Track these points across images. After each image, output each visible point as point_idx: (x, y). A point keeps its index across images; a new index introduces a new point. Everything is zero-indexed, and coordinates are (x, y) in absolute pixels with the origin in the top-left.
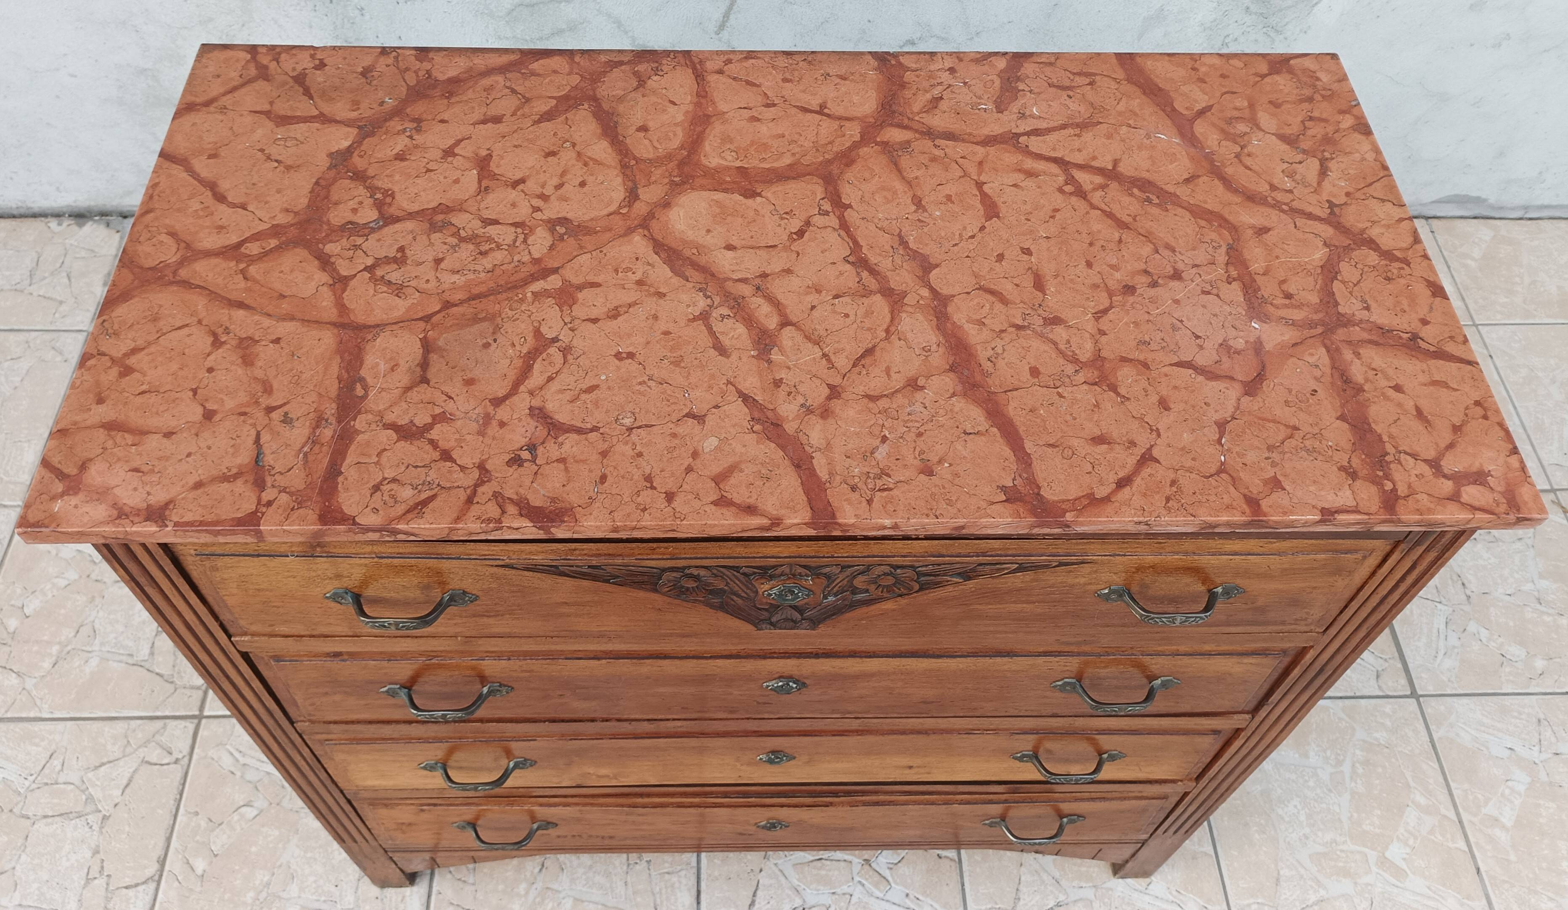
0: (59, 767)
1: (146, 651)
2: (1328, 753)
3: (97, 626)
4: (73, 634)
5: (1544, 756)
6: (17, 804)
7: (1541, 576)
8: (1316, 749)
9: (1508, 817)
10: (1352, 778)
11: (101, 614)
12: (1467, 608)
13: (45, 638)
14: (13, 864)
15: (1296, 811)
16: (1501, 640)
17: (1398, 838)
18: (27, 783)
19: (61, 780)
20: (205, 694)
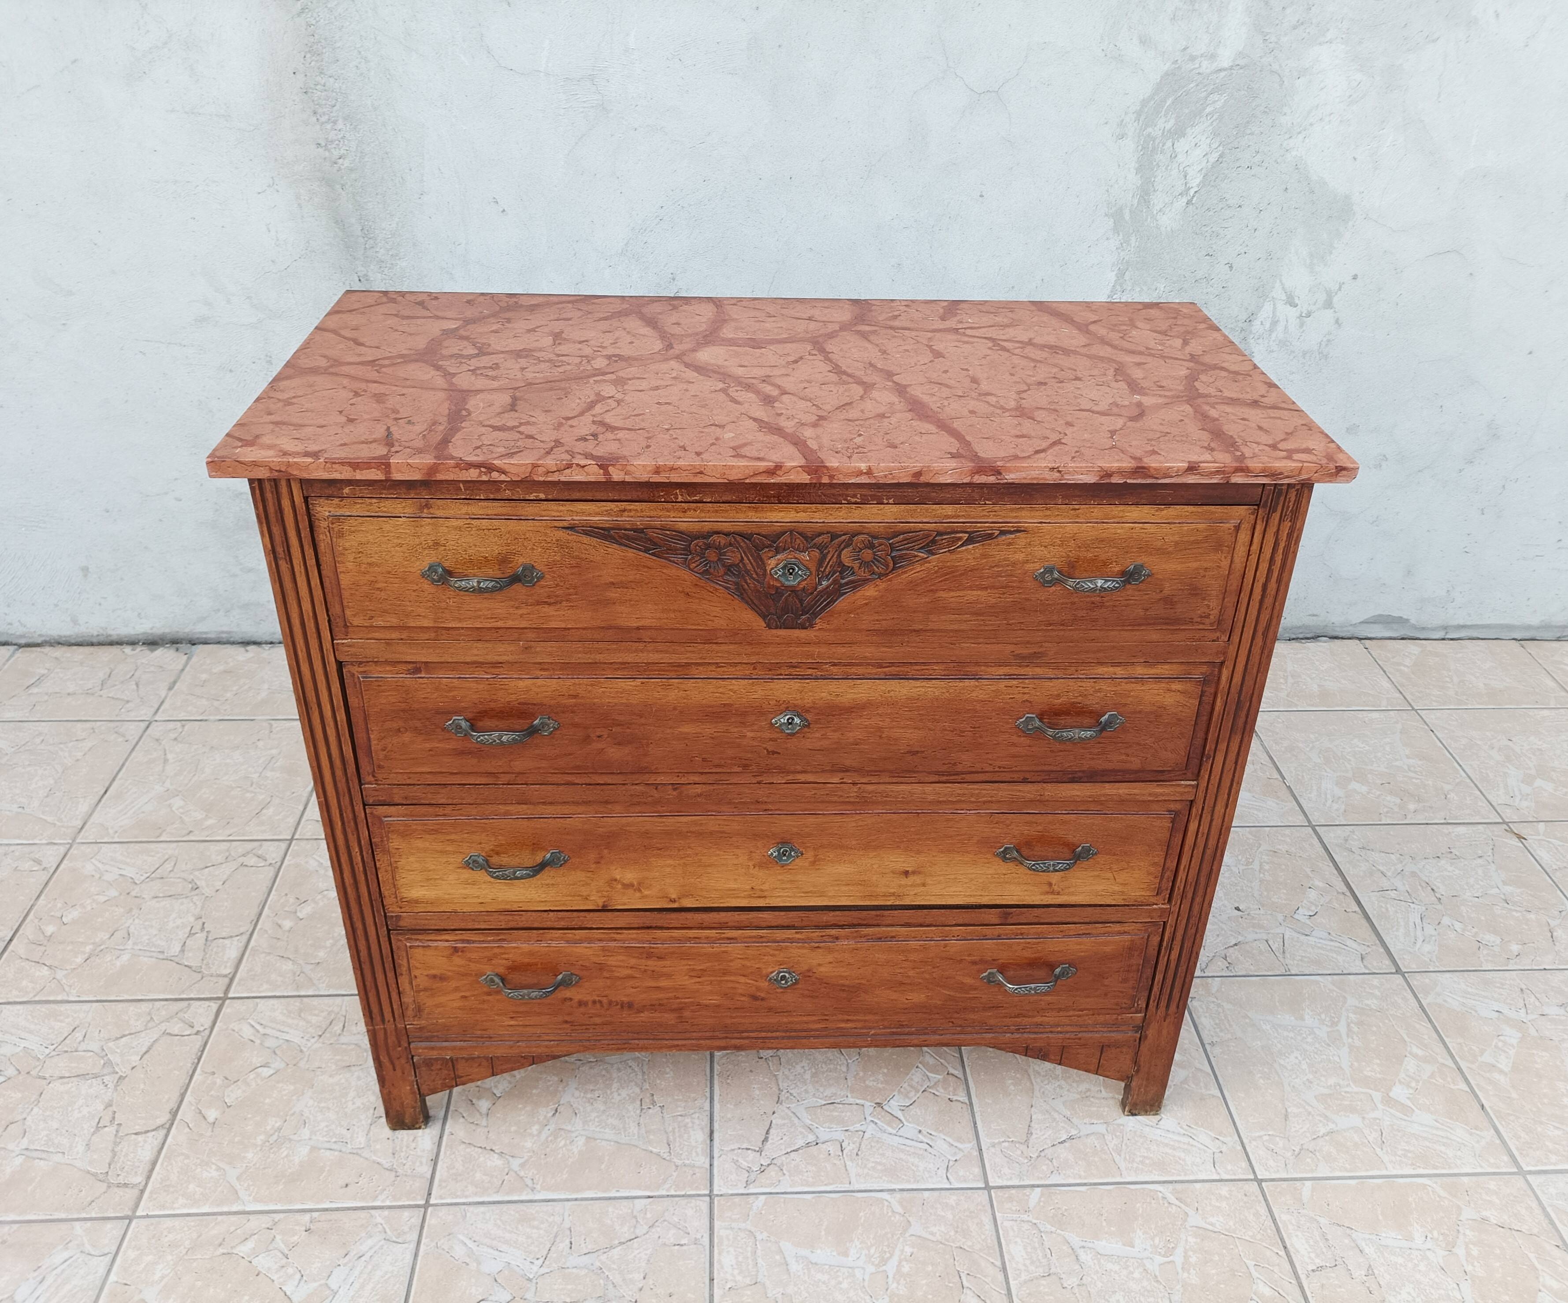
0: (81, 1038)
1: (176, 948)
2: (1323, 1016)
3: (132, 930)
4: (108, 936)
5: (1530, 1017)
6: (35, 1067)
7: (1505, 883)
8: (1311, 1013)
9: (1504, 1064)
10: (1348, 1036)
11: (137, 921)
12: (1439, 907)
13: (80, 940)
14: (24, 1116)
15: (1297, 1061)
16: (1475, 930)
17: (1400, 1082)
18: (47, 1051)
19: (79, 1049)
20: (232, 980)
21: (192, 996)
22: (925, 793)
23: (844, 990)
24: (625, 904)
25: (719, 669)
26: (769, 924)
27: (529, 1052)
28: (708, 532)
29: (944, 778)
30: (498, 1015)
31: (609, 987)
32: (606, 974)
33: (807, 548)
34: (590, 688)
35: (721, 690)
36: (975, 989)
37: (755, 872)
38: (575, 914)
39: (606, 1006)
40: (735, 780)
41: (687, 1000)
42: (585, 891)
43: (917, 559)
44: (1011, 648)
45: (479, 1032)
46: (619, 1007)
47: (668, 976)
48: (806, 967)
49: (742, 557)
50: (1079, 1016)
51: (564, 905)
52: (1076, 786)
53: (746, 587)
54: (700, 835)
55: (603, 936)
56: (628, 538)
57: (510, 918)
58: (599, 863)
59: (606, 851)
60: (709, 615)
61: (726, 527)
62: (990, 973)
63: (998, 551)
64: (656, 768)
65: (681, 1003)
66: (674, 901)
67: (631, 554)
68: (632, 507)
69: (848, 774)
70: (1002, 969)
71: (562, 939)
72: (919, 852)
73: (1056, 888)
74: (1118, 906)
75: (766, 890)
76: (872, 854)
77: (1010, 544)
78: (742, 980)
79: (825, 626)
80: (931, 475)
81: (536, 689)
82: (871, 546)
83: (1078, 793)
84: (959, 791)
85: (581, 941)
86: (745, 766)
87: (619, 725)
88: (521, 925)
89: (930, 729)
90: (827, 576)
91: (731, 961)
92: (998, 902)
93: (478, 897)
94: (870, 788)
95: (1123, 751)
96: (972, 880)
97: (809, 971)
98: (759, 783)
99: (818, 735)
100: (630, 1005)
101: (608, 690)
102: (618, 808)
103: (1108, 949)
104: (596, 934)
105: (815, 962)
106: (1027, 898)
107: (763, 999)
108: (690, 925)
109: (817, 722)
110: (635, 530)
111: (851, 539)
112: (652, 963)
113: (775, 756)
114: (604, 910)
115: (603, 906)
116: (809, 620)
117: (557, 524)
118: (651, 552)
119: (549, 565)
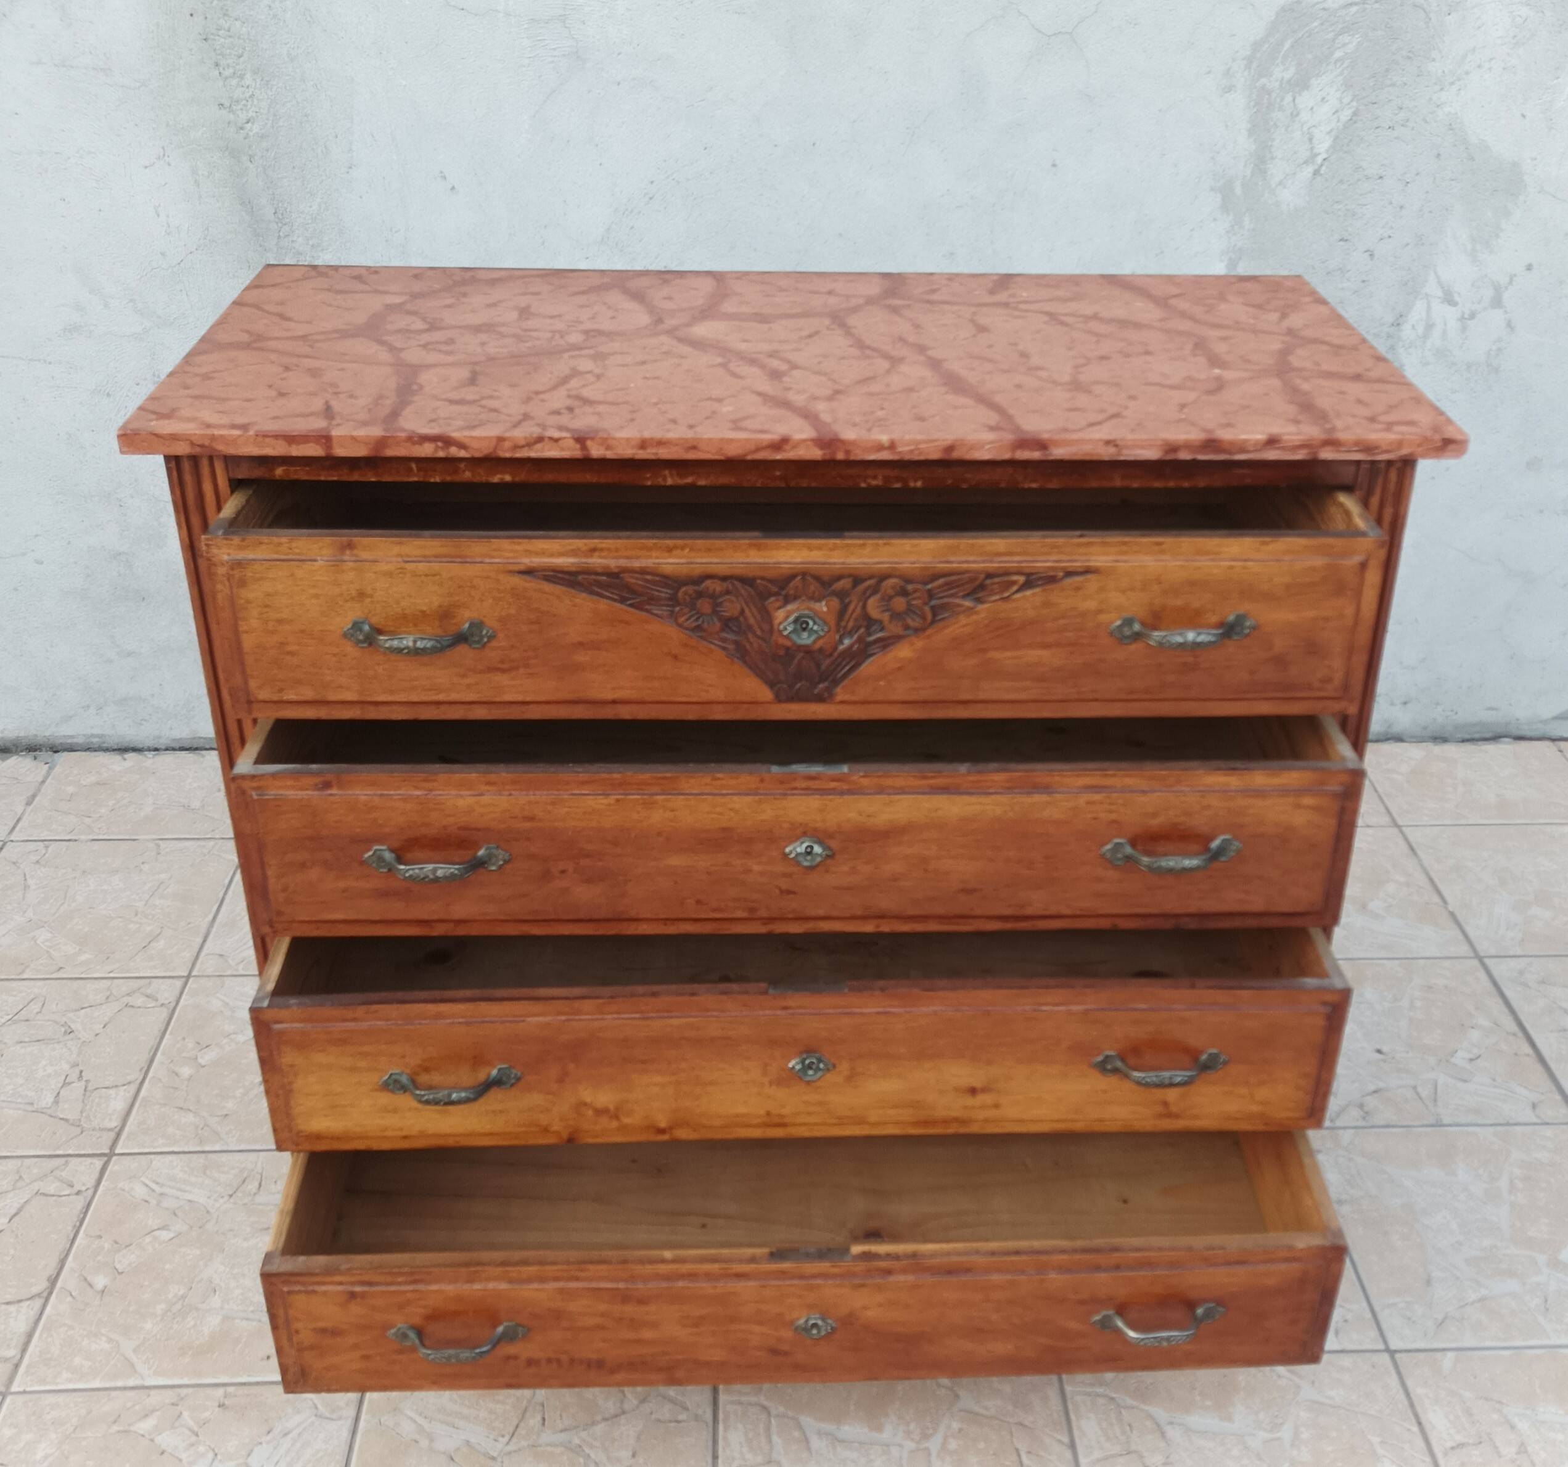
2: (1480, 1170)
8: (1465, 1167)
20: (119, 1135)
21: (70, 1152)
28: (701, 577)
33: (824, 596)
35: (718, 809)
43: (961, 609)
49: (742, 608)
53: (748, 646)
56: (599, 584)
60: (702, 683)
61: (723, 570)
63: (1063, 598)
67: (603, 605)
68: (604, 546)
75: (787, 1116)
77: (1077, 588)
78: (757, 1329)
79: (848, 697)
82: (904, 593)
90: (850, 633)
110: (609, 575)
111: (879, 584)
116: (829, 690)
117: (511, 567)
118: (629, 602)
119: (502, 620)
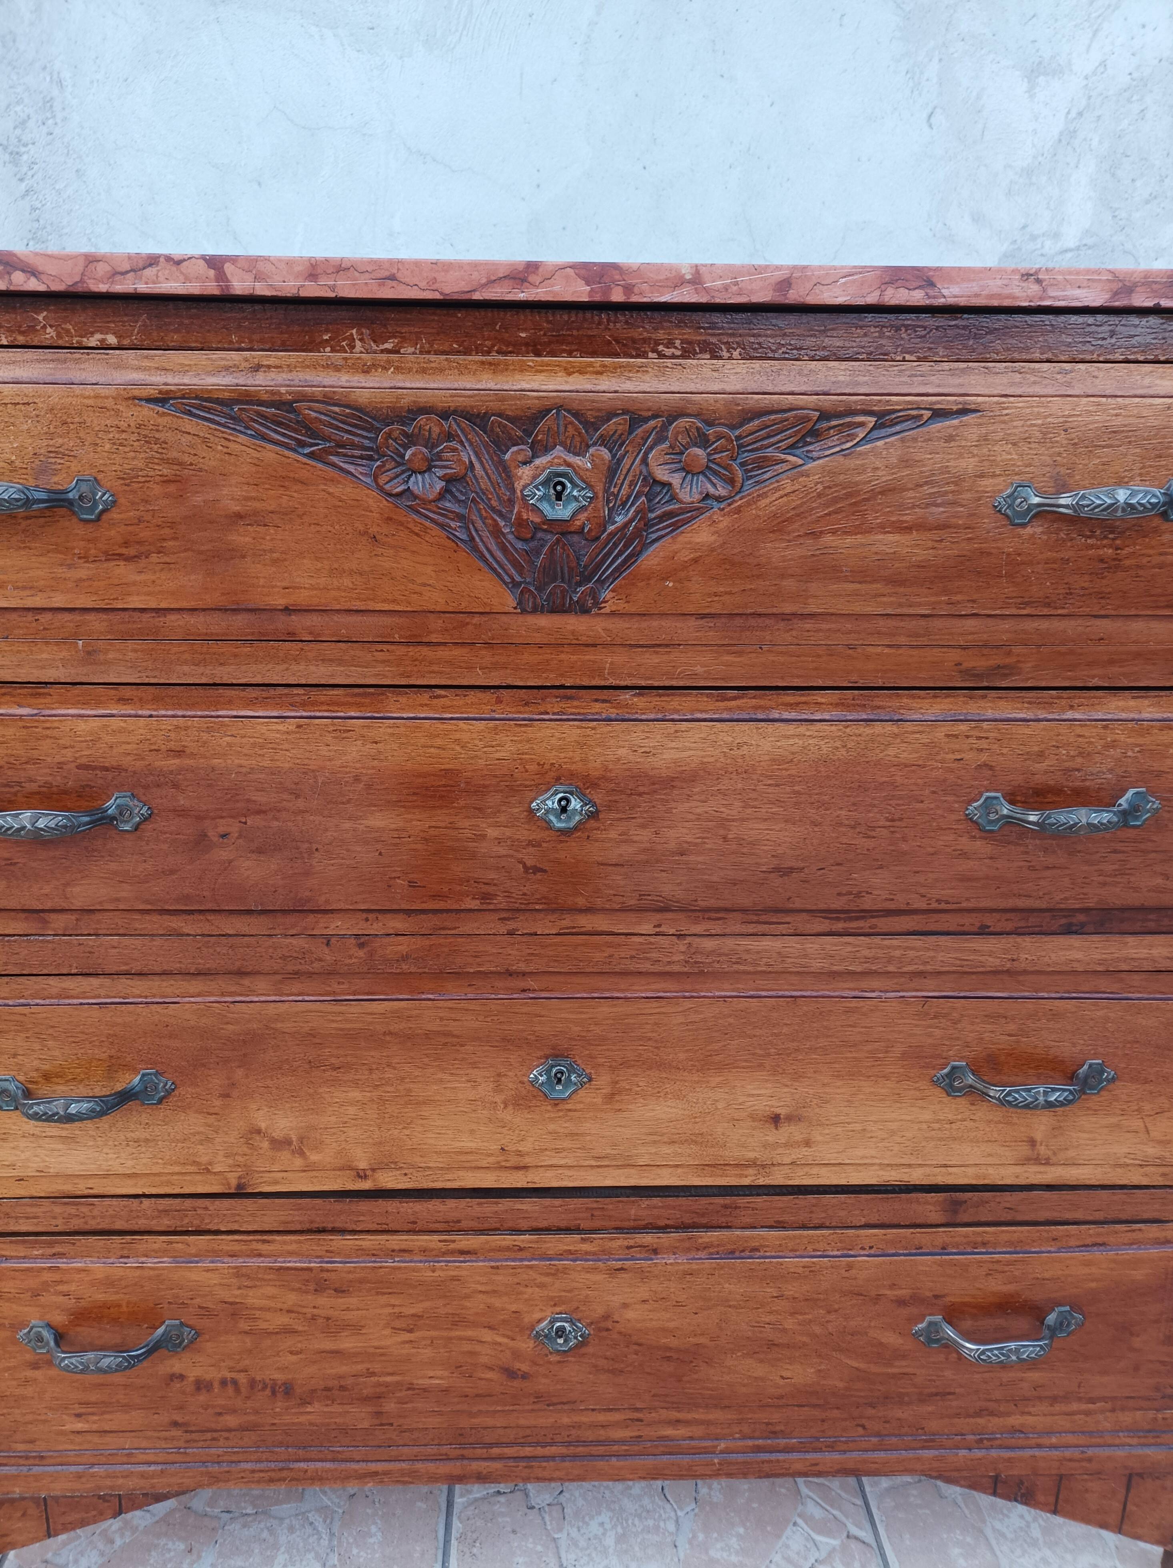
22: (806, 956)
23: (669, 1358)
24: (276, 1182)
25: (435, 701)
26: (535, 1224)
27: (112, 1488)
28: (409, 411)
29: (840, 926)
30: (50, 1409)
31: (250, 1351)
32: (244, 1325)
33: (588, 446)
34: (205, 736)
35: (439, 742)
36: (904, 1357)
37: (507, 1115)
38: (188, 1203)
39: (243, 1390)
40: (468, 927)
41: (389, 1379)
42: (204, 1154)
43: (785, 466)
44: (954, 655)
45: (21, 1447)
46: (268, 1392)
47: (356, 1328)
48: (600, 1311)
49: (471, 462)
50: (1087, 1413)
51: (169, 1183)
52: (1075, 941)
54: (407, 1039)
55: (237, 1247)
56: (263, 420)
57: (72, 1210)
58: (228, 1096)
59: (240, 1072)
60: (413, 582)
61: (441, 399)
62: (930, 1324)
63: (930, 453)
64: (327, 901)
65: (379, 1384)
66: (365, 1177)
67: (270, 454)
68: (273, 361)
69: (669, 915)
70: (952, 1315)
71: (164, 1252)
72: (797, 1077)
73: (1042, 1150)
74: (1154, 1187)
75: (528, 1154)
76: (716, 1080)
77: (950, 439)
78: (488, 1336)
79: (622, 606)
80: (809, 286)
81: (108, 739)
82: (703, 441)
83: (1079, 955)
84: (866, 953)
85: (199, 1256)
86: (486, 897)
87: (259, 812)
88: (93, 1225)
89: (814, 824)
90: (624, 504)
91: (467, 1297)
92: (940, 1180)
93: (12, 1166)
94: (709, 944)
95: (1158, 868)
96: (893, 1133)
97: (606, 1317)
98: (511, 933)
99: (613, 834)
100: (288, 1389)
101: (237, 740)
102: (261, 984)
103: (1139, 1275)
104: (226, 1243)
105: (617, 1300)
106: (991, 1171)
107: (525, 1376)
108: (392, 1226)
109: (609, 808)
110: (279, 404)
111: (665, 427)
112: (325, 1303)
113: (539, 876)
114: (240, 1194)
115: (239, 1186)
116: (594, 594)
117: (137, 393)
118: (307, 450)
119: (127, 479)
